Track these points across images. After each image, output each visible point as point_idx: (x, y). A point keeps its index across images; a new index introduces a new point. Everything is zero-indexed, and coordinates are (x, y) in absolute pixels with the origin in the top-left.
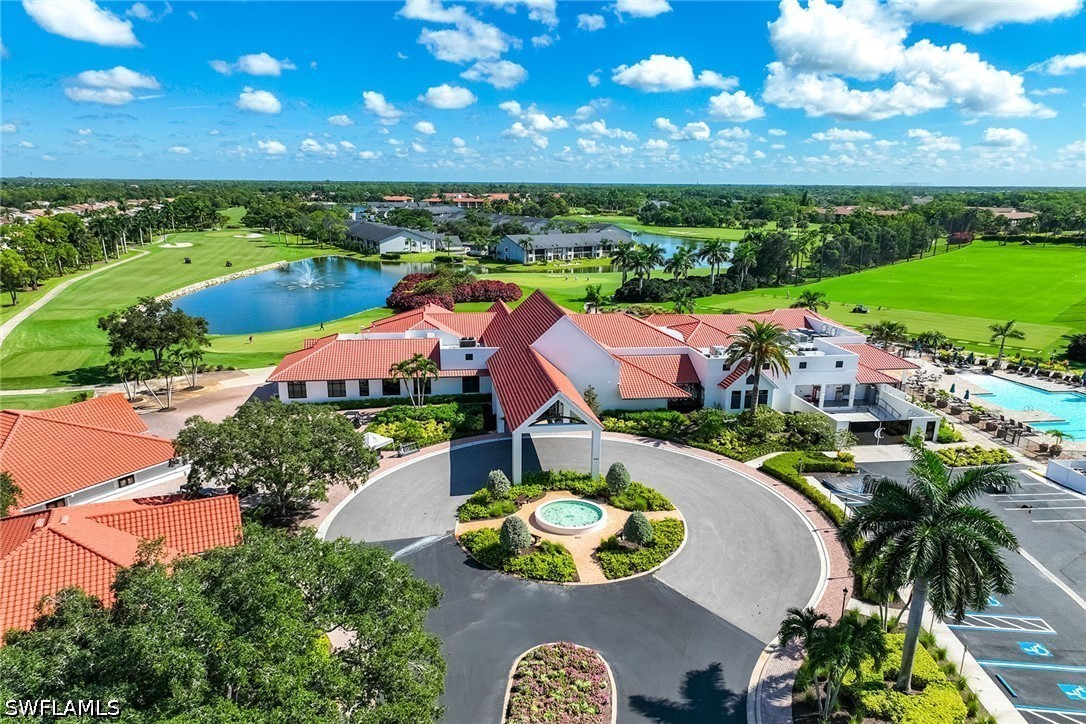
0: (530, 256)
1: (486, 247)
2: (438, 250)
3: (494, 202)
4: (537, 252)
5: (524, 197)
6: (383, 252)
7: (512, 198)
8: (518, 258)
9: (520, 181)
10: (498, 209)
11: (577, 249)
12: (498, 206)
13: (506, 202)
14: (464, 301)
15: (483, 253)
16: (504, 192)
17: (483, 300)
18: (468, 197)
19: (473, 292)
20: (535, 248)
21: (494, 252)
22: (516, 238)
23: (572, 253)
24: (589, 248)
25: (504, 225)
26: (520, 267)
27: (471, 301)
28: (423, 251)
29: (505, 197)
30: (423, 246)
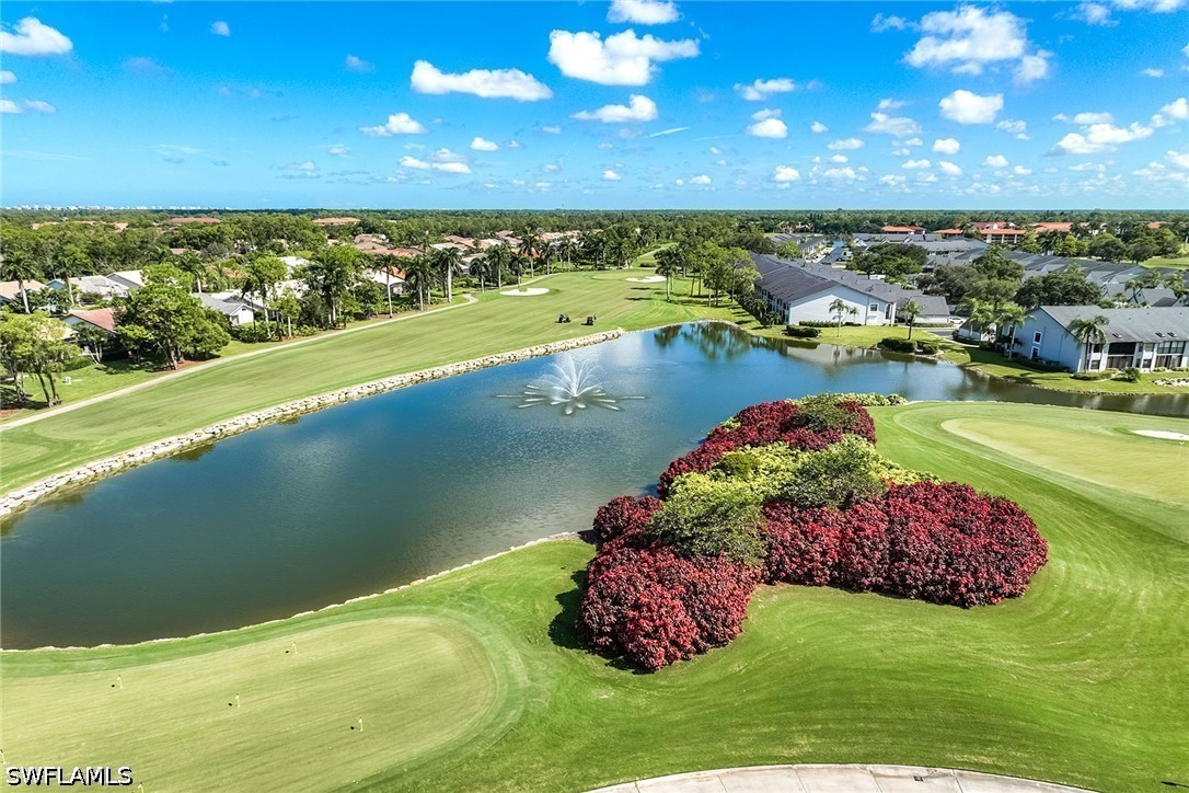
0: (1095, 356)
1: (993, 327)
2: (900, 320)
3: (1042, 235)
4: (1114, 348)
5: (1095, 227)
6: (794, 322)
7: (1075, 229)
8: (1064, 359)
9: (1092, 208)
10: (1047, 247)
12: (1048, 241)
13: (1064, 235)
14: (806, 578)
15: (984, 338)
16: (1065, 221)
17: (876, 588)
18: (1007, 227)
19: (846, 553)
20: (1109, 341)
21: (1008, 339)
22: (1064, 314)
25: (1045, 280)
26: (1063, 383)
27: (833, 583)
28: (870, 322)
29: (1066, 227)
30: (871, 313)
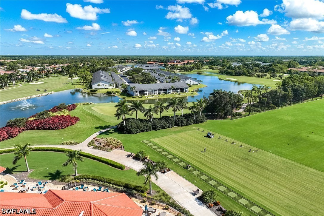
0: (136, 93)
4: (140, 92)
6: (93, 88)
11: (160, 90)
23: (157, 92)
24: (166, 90)
